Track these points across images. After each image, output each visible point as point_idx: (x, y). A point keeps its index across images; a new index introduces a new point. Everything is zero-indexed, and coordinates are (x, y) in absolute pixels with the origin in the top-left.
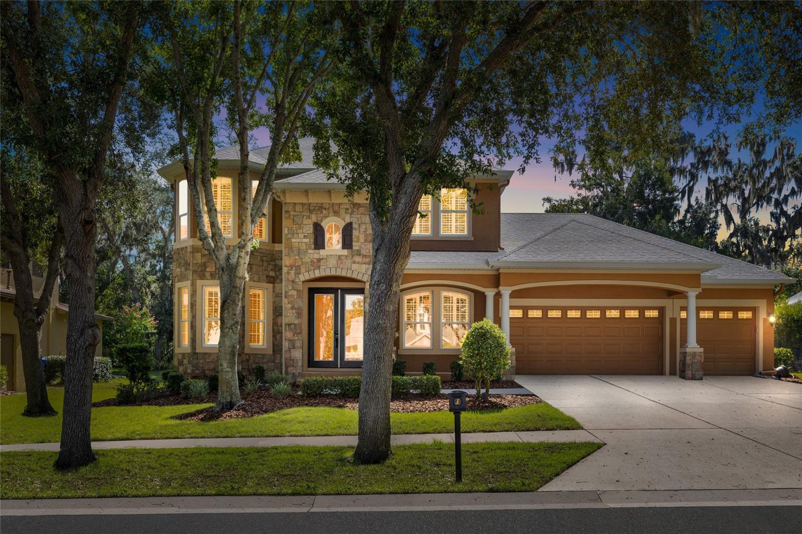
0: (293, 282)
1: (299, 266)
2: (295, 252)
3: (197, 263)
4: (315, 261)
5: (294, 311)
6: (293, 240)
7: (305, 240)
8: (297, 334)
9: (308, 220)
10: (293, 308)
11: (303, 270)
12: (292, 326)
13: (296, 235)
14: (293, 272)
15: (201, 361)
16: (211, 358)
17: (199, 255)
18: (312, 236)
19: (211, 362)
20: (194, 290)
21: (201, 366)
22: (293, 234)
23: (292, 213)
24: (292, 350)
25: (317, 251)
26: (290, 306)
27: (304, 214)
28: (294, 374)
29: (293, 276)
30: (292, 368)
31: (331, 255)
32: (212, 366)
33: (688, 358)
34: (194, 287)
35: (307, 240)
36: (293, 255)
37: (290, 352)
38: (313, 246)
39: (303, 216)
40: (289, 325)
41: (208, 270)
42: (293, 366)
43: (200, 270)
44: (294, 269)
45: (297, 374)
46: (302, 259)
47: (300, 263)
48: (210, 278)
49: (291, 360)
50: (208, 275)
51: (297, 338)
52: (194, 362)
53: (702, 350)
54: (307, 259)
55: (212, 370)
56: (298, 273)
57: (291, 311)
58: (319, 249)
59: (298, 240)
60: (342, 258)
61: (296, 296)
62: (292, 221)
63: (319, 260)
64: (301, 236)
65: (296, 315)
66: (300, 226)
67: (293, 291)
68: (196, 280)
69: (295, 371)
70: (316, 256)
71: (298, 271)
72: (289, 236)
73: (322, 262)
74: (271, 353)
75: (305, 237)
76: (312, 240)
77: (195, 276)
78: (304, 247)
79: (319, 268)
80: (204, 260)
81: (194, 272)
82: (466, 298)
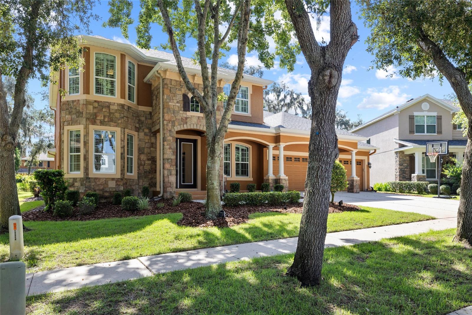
0: (170, 131)
1: (174, 121)
2: (172, 112)
3: (90, 113)
4: (184, 118)
5: (171, 150)
6: (170, 104)
7: (177, 105)
8: (173, 165)
9: (179, 92)
10: (170, 148)
11: (176, 124)
12: (170, 160)
13: (172, 100)
14: (170, 124)
15: (93, 184)
16: (101, 182)
17: (91, 107)
18: (182, 102)
19: (101, 184)
20: (87, 132)
21: (93, 187)
22: (170, 99)
23: (169, 85)
24: (169, 176)
25: (185, 112)
26: (168, 147)
27: (177, 87)
28: (171, 192)
29: (170, 127)
31: (194, 116)
32: (102, 187)
33: (355, 183)
34: (87, 130)
35: (179, 105)
36: (170, 113)
38: (182, 109)
39: (177, 89)
40: (168, 159)
41: (98, 118)
42: (170, 187)
43: (92, 118)
44: (171, 122)
45: (173, 192)
46: (176, 117)
47: (174, 119)
48: (100, 124)
49: (169, 183)
50: (98, 122)
52: (87, 184)
53: (359, 179)
54: (179, 117)
55: (101, 190)
56: (173, 126)
57: (169, 150)
58: (186, 111)
59: (173, 104)
60: (200, 118)
62: (169, 91)
63: (186, 118)
64: (175, 101)
65: (172, 153)
66: (175, 95)
67: (170, 137)
68: (89, 124)
69: (171, 190)
70: (185, 116)
71: (173, 124)
72: (168, 101)
73: (188, 119)
74: (137, 178)
75: (177, 102)
76: (182, 105)
77: (88, 122)
78: (177, 109)
79: (186, 123)
80: (95, 111)
81: (87, 119)
82: (246, 149)
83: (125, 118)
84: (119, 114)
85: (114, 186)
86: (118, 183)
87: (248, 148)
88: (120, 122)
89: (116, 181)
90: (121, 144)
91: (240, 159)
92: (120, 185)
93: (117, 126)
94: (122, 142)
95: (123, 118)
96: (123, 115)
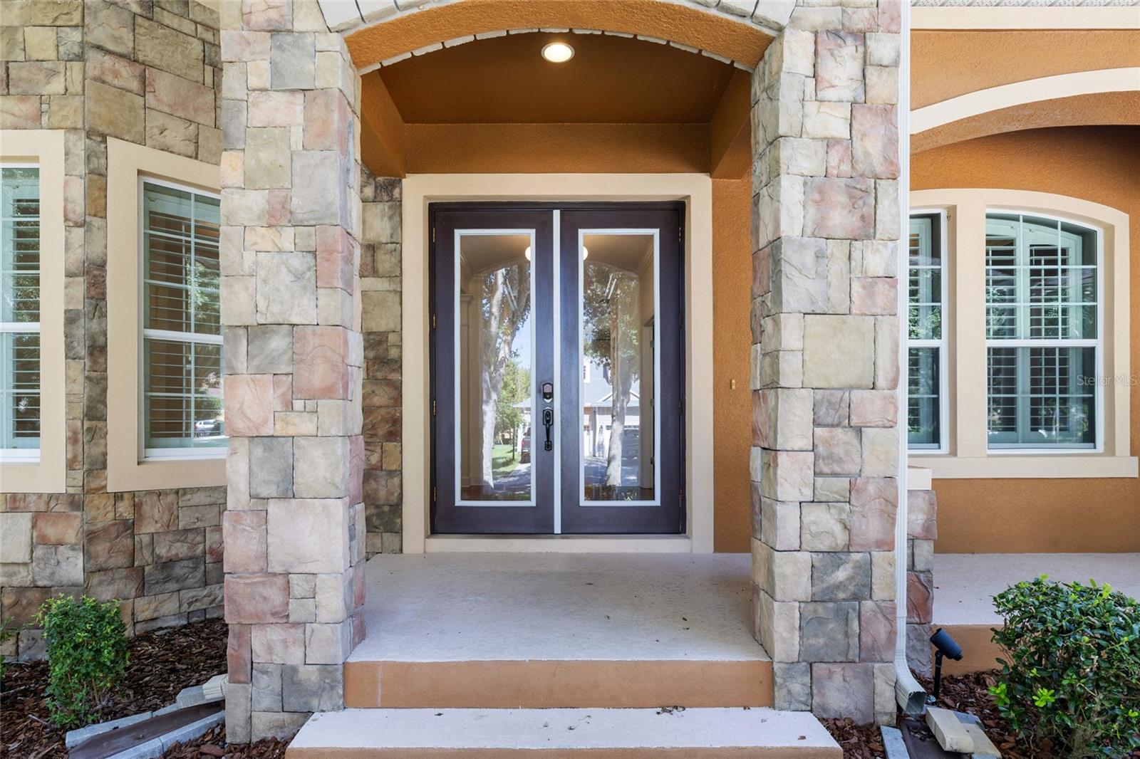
5: (287, 237)
8: (311, 396)
10: (278, 216)
12: (278, 343)
24: (273, 507)
26: (256, 200)
28: (288, 674)
30: (274, 634)
37: (263, 517)
42: (282, 616)
45: (309, 675)
51: (305, 425)
57: (263, 237)
61: (297, 136)
65: (298, 262)
67: (277, 99)
69: (294, 657)
82: (1073, 243)
83: (94, 58)
84: (50, 34)
85: (21, 555)
86: (52, 532)
87: (1087, 238)
88: (57, 86)
89: (37, 517)
90: (68, 248)
91: (1023, 322)
92: (59, 543)
93: (35, 121)
94: (79, 233)
95: (80, 58)
96: (76, 36)
